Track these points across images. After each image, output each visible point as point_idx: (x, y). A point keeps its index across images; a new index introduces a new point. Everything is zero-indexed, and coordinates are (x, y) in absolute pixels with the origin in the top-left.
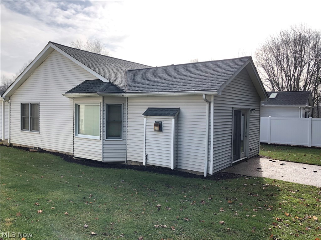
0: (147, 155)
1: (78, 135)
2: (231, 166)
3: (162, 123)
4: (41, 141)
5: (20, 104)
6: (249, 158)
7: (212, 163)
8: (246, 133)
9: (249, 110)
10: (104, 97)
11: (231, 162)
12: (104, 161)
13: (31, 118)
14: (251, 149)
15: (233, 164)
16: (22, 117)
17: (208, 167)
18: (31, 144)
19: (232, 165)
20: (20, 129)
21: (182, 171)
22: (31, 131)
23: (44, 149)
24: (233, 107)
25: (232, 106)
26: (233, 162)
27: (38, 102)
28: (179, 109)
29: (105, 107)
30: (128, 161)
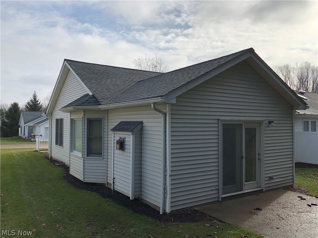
0: (115, 178)
1: (74, 151)
2: (218, 201)
3: (124, 139)
4: (63, 156)
5: (55, 120)
6: (266, 191)
7: (168, 196)
8: (259, 154)
9: (263, 122)
10: (85, 111)
11: (219, 195)
12: (85, 181)
13: (60, 133)
14: (271, 178)
15: (222, 198)
16: (56, 132)
17: (165, 202)
18: (59, 158)
19: (220, 200)
20: (55, 144)
21: (145, 202)
22: (60, 146)
23: (65, 164)
24: (218, 119)
25: (217, 117)
26: (223, 196)
27: (62, 118)
28: (142, 122)
29: (86, 121)
30: (108, 184)
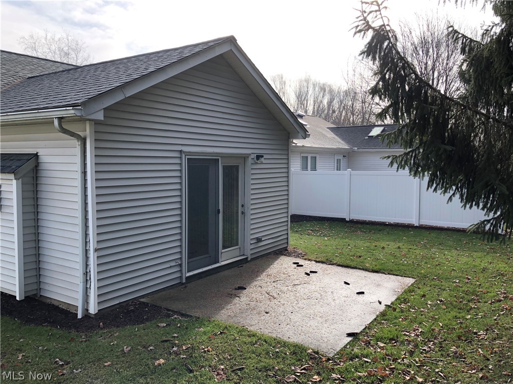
2: (181, 284)
6: (252, 259)
8: (243, 206)
11: (182, 274)
14: (259, 240)
15: (187, 278)
17: (86, 296)
19: (184, 281)
21: (48, 301)
24: (181, 151)
25: (180, 148)
26: (188, 275)
28: (36, 156)
